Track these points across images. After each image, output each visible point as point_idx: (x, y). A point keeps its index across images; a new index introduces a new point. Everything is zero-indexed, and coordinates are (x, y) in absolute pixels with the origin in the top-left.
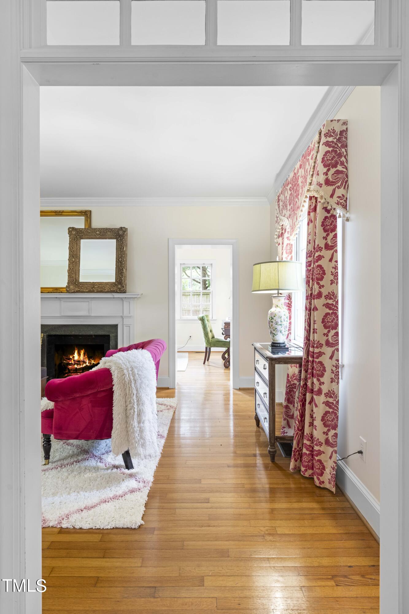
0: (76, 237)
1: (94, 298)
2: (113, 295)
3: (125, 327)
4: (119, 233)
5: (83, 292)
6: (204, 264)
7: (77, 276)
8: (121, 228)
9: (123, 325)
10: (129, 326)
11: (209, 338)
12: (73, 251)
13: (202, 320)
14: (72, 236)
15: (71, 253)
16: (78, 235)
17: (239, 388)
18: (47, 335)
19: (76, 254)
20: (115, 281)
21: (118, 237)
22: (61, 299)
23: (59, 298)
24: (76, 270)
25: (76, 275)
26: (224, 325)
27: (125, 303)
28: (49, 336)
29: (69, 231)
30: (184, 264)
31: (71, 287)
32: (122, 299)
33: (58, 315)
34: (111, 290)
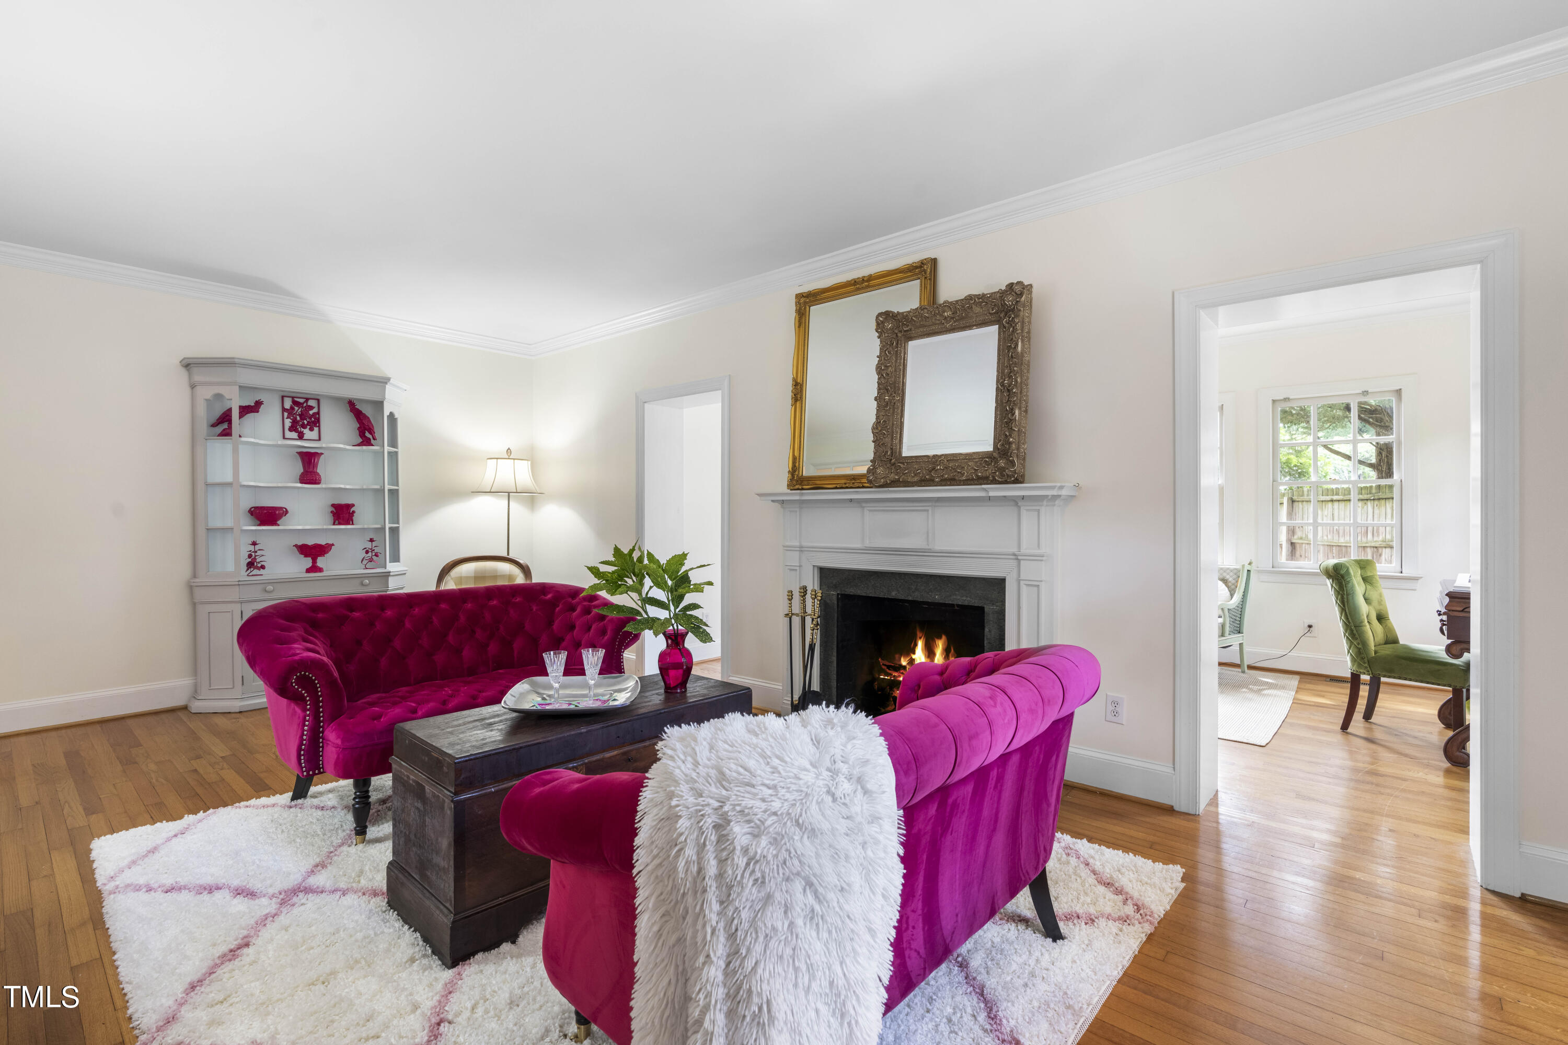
0: (894, 336)
1: (939, 500)
2: (985, 490)
3: (1024, 589)
4: (1004, 305)
5: (907, 484)
6: (1365, 393)
7: (896, 441)
8: (1011, 286)
9: (1019, 581)
10: (1038, 586)
11: (1364, 644)
12: (887, 374)
13: (1338, 575)
14: (886, 335)
15: (882, 379)
16: (901, 332)
17: (1518, 895)
18: (838, 594)
19: (895, 382)
20: (992, 450)
21: (1002, 315)
22: (864, 505)
23: (860, 502)
24: (893, 424)
25: (892, 439)
26: (1447, 600)
27: (1024, 513)
28: (845, 598)
29: (878, 324)
30: (1286, 399)
31: (878, 471)
32: (1015, 502)
33: (859, 546)
34: (977, 476)
